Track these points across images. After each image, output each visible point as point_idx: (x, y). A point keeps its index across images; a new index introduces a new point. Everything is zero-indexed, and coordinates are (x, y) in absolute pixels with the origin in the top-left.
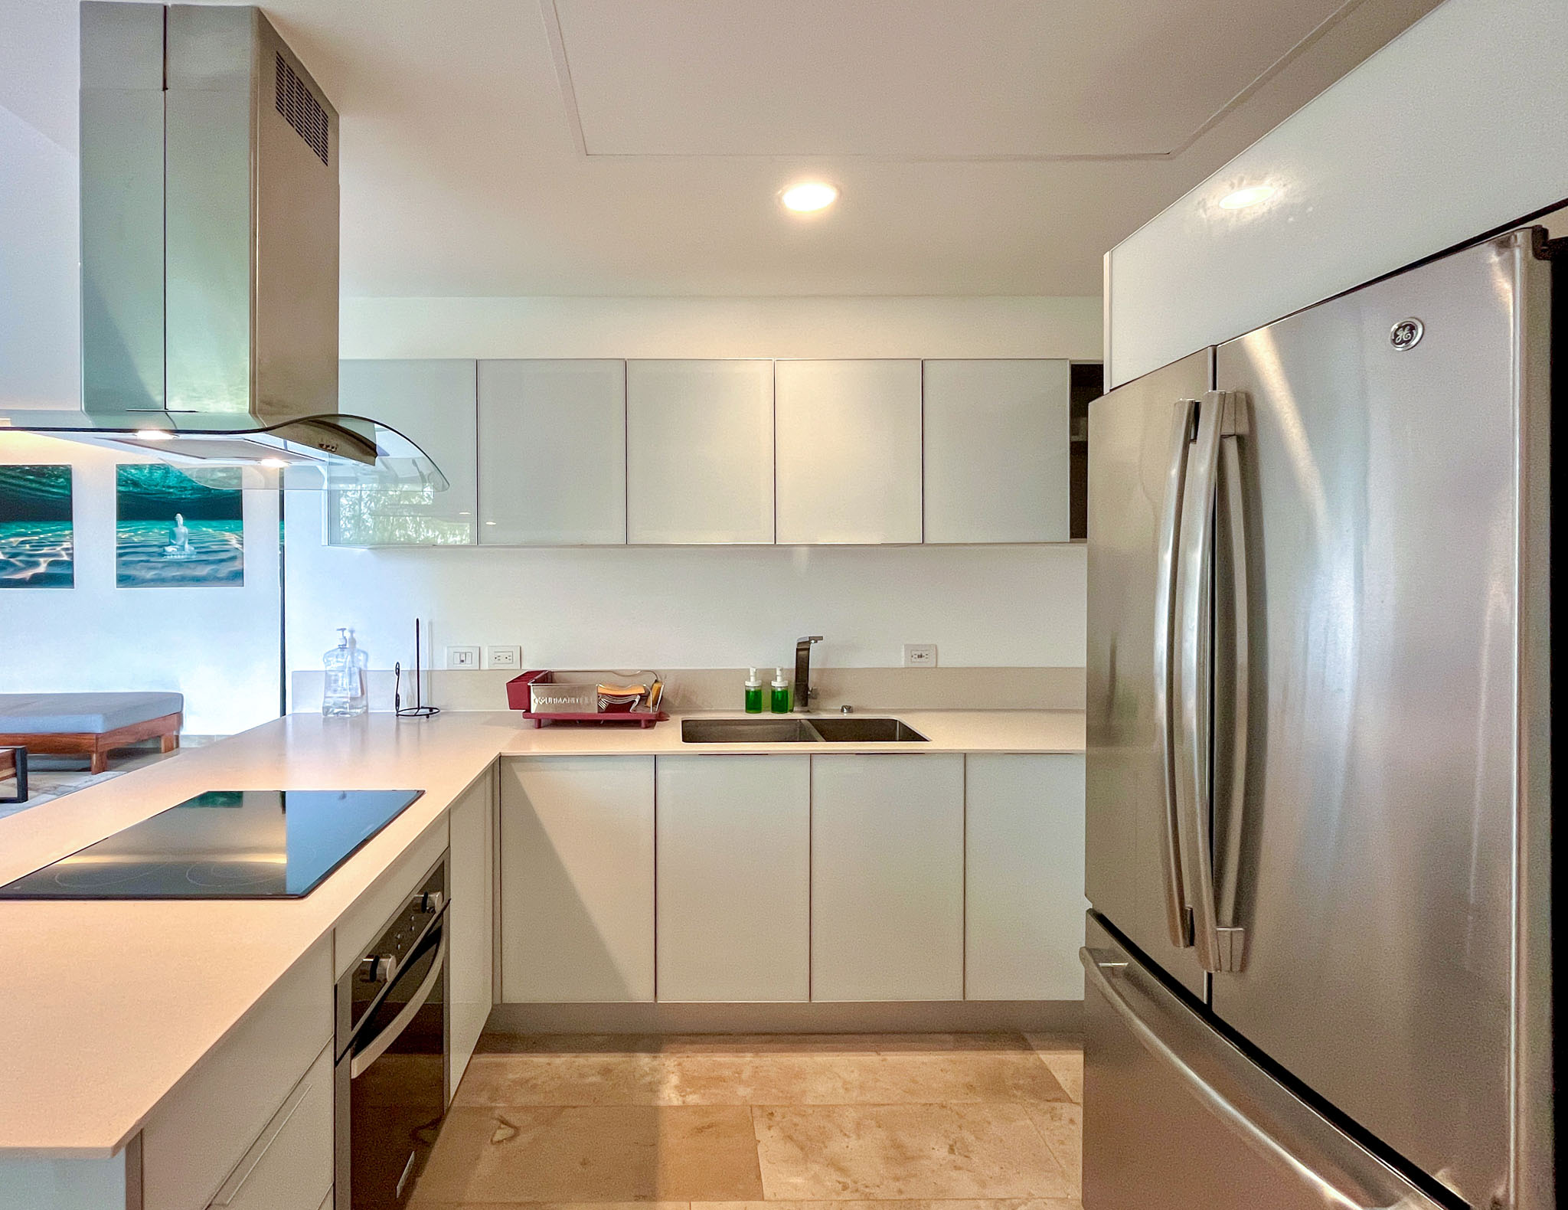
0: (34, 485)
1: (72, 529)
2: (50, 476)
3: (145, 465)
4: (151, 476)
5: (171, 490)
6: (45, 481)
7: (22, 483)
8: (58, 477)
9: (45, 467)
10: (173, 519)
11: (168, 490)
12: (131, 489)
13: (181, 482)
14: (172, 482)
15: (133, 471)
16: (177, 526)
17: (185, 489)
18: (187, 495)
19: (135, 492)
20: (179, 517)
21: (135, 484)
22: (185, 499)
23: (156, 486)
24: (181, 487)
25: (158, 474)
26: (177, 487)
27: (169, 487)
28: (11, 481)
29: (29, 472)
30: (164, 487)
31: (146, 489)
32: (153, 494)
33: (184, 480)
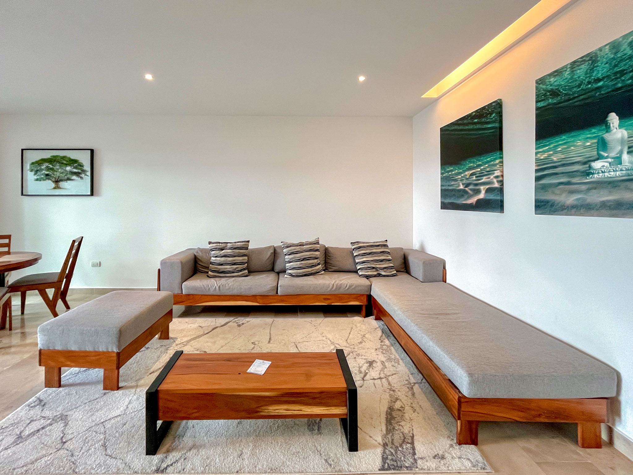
1: (502, 158)
4: (571, 78)
5: (601, 84)
7: (471, 127)
11: (595, 86)
12: (550, 101)
13: (616, 66)
15: (552, 80)
16: (608, 129)
17: (623, 73)
19: (555, 104)
20: (613, 118)
21: (554, 93)
23: (579, 86)
24: (616, 73)
26: (608, 76)
30: (589, 83)
31: (566, 95)
32: (575, 98)
33: (621, 61)
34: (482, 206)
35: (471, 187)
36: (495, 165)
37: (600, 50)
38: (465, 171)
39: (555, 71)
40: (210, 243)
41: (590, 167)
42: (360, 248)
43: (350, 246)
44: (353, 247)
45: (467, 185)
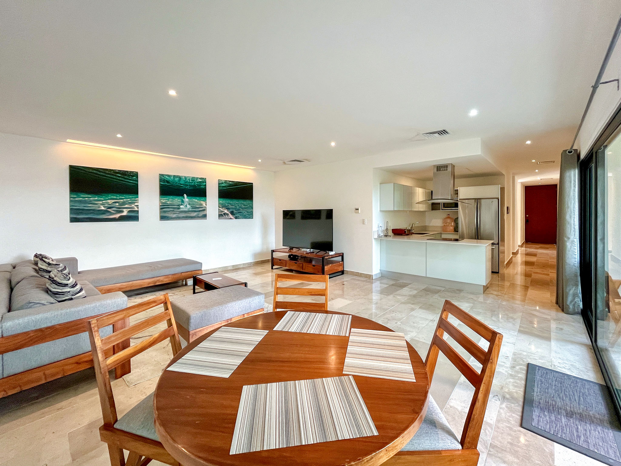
0: (121, 179)
2: (129, 176)
3: (172, 175)
4: (174, 180)
5: (182, 185)
6: (126, 177)
8: (133, 176)
9: (127, 172)
10: (183, 195)
11: (180, 185)
12: (166, 183)
13: (186, 183)
14: (182, 182)
15: (167, 177)
16: (184, 198)
17: (187, 185)
18: (188, 187)
20: (185, 195)
21: (168, 182)
22: (187, 189)
23: (176, 183)
24: (186, 185)
25: (177, 179)
26: (184, 184)
27: (181, 184)
28: (109, 176)
29: (117, 173)
30: (179, 184)
31: (172, 184)
32: (174, 186)
33: (187, 182)
37: (182, 176)
39: (168, 175)
41: (180, 207)
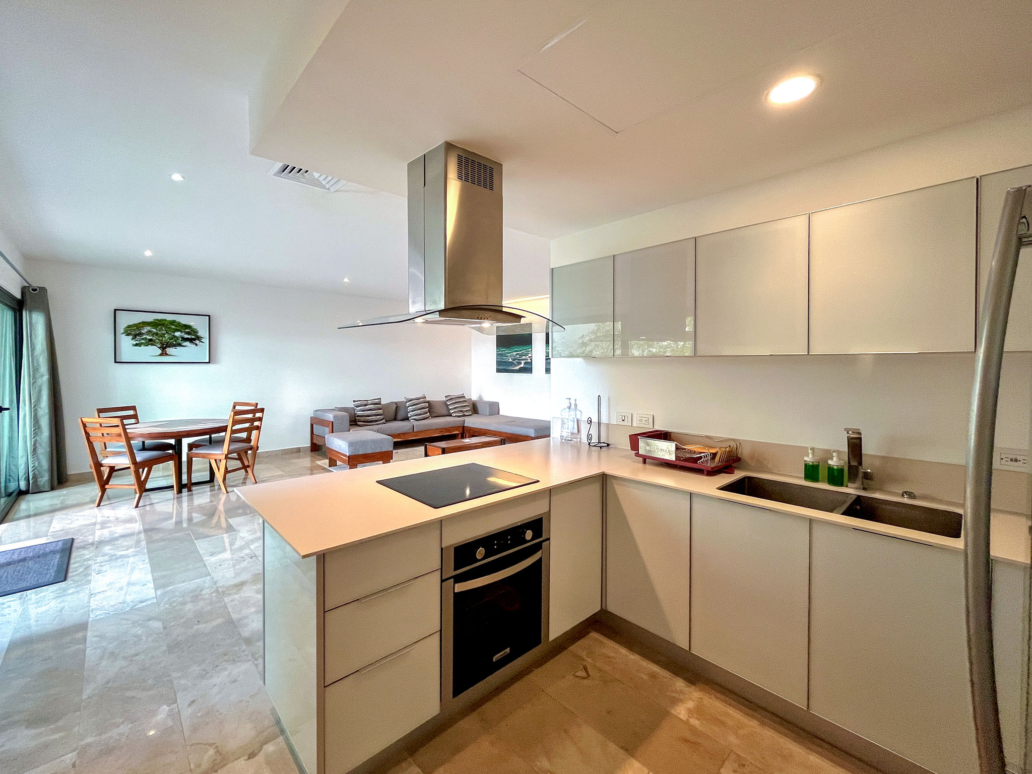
1: (532, 348)
34: (522, 370)
35: (516, 361)
36: (529, 351)
38: (512, 352)
40: (354, 401)
42: (451, 399)
43: (445, 399)
44: (447, 399)
45: (514, 360)
